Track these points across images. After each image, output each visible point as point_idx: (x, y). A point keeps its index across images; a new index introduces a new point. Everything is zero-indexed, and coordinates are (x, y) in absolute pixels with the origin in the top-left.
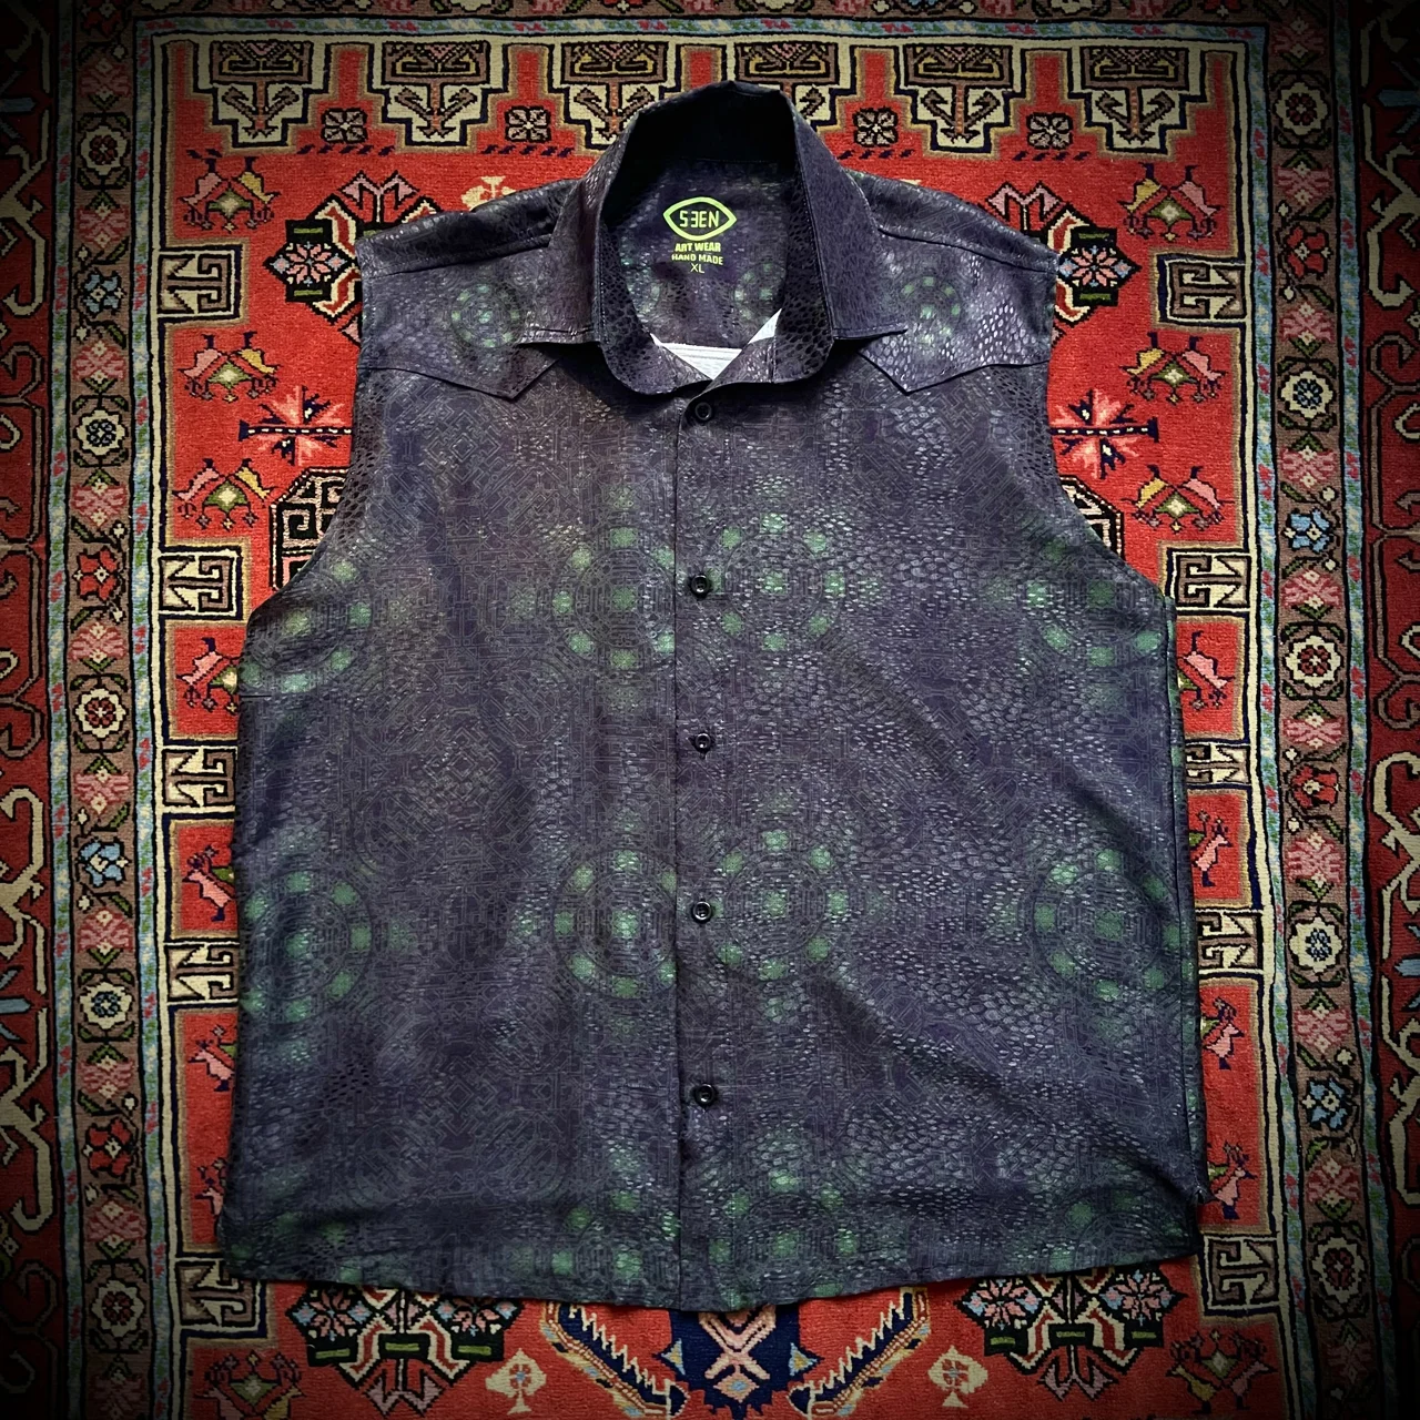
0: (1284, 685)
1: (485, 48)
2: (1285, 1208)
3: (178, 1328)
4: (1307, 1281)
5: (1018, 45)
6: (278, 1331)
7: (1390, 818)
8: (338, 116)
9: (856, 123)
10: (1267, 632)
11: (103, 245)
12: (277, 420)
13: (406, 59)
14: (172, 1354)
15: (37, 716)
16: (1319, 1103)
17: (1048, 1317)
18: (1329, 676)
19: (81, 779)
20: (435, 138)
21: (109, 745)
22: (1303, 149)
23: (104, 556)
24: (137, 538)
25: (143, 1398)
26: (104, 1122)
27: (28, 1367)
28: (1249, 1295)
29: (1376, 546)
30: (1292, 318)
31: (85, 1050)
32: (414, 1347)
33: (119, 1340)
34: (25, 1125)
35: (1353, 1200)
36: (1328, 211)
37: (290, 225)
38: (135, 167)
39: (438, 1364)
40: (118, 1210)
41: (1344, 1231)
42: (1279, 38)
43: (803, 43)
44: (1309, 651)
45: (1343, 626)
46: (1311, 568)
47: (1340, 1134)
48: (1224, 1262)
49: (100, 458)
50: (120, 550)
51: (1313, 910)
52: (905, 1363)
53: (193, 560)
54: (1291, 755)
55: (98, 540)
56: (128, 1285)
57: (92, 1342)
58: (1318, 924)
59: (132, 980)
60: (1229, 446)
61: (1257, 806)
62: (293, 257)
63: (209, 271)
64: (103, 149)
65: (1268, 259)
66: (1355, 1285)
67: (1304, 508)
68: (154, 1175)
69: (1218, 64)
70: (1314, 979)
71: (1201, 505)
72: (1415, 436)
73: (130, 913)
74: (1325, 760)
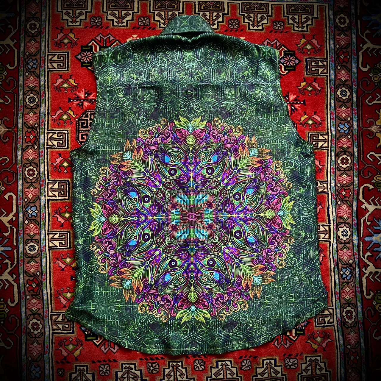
0: (337, 167)
1: (133, 1)
2: (336, 300)
3: (51, 331)
4: (341, 318)
5: (270, 3)
6: (77, 332)
8: (95, 19)
9: (229, 22)
10: (333, 154)
11: (33, 51)
12: (78, 97)
13: (113, 4)
14: (49, 338)
15: (14, 174)
16: (344, 273)
18: (348, 165)
19: (26, 190)
20: (120, 24)
21: (34, 181)
22: (342, 31)
23: (32, 132)
24: (41, 127)
25: (42, 350)
26: (31, 279)
27: (11, 342)
28: (327, 322)
29: (361, 132)
30: (340, 74)
31: (26, 260)
33: (35, 334)
34: (11, 279)
35: (353, 297)
36: (349, 47)
37: (82, 47)
38: (41, 31)
40: (35, 301)
41: (351, 305)
42: (337, 2)
43: (215, 2)
44: (343, 159)
45: (352, 152)
46: (344, 137)
47: (350, 281)
49: (32, 107)
50: (37, 130)
51: (343, 224)
53: (56, 133)
54: (339, 185)
55: (31, 128)
56: (38, 320)
57: (28, 335)
58: (345, 228)
59: (39, 242)
60: (323, 106)
61: (330, 198)
62: (82, 55)
63: (60, 58)
64: (33, 26)
65: (333, 59)
66: (353, 319)
67: (343, 122)
68: (45, 292)
69: (321, 9)
70: (343, 242)
71: (316, 121)
72: (371, 104)
73: (38, 224)
74: (347, 186)
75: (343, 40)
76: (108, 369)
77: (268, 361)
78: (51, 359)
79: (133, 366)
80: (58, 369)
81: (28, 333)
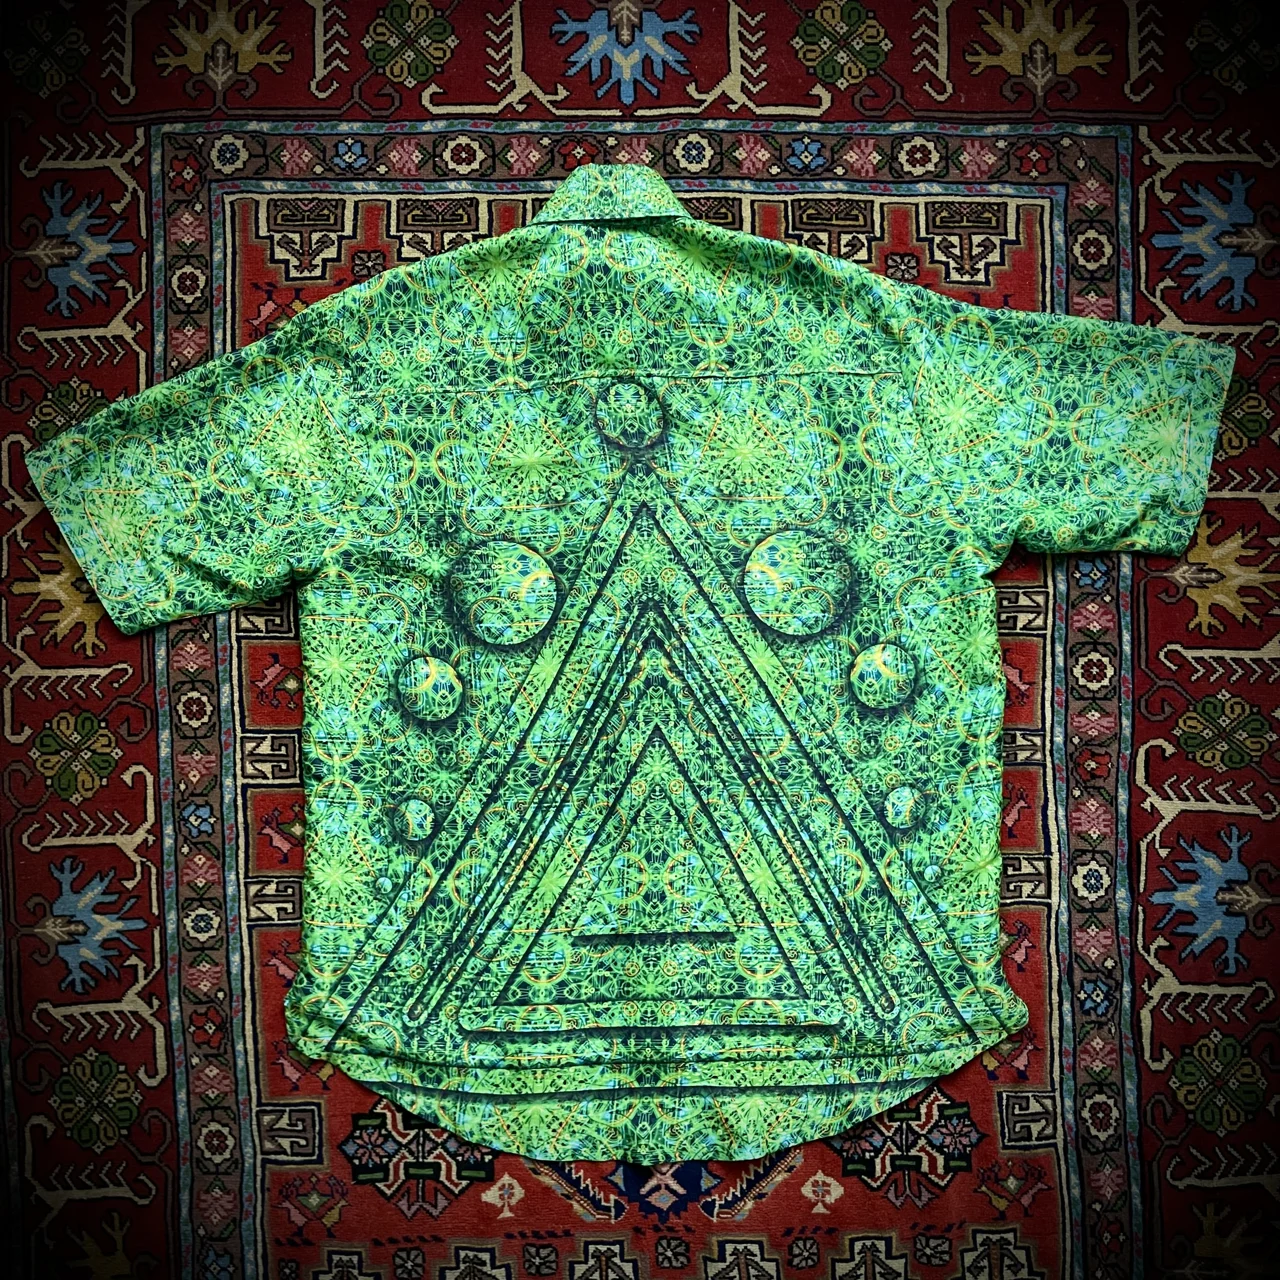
0: (1072, 690)
1: (475, 203)
2: (1062, 1072)
3: (259, 1157)
4: (1077, 1125)
5: (878, 200)
6: (331, 1160)
7: (1148, 789)
8: (364, 256)
10: (1059, 649)
13: (415, 212)
14: (255, 1175)
15: (148, 712)
16: (1089, 996)
17: (890, 1150)
18: (1106, 682)
19: (181, 758)
21: (200, 733)
22: (1093, 279)
25: (235, 1207)
26: (202, 1009)
27: (151, 1185)
28: (1035, 1134)
29: (1141, 584)
31: (188, 957)
32: (430, 1172)
33: (217, 1165)
34: (145, 1011)
35: (1112, 1067)
38: (212, 297)
39: (447, 1183)
40: (216, 1071)
41: (1105, 1089)
42: (1078, 195)
43: (715, 199)
44: (1090, 664)
45: (1116, 645)
46: (1093, 601)
47: (1103, 1019)
48: (1017, 1112)
51: (1089, 855)
52: (785, 1183)
54: (1076, 740)
56: (224, 1125)
57: (198, 1167)
58: (1093, 865)
59: (220, 906)
61: (1049, 778)
64: (188, 283)
66: (1112, 1128)
68: (240, 1047)
69: (1029, 214)
70: (1088, 906)
73: (218, 857)
74: (1100, 745)
75: (1093, 308)
76: (419, 1260)
77: (868, 1243)
78: (259, 1232)
79: (486, 1257)
80: (282, 1260)
81: (198, 1161)
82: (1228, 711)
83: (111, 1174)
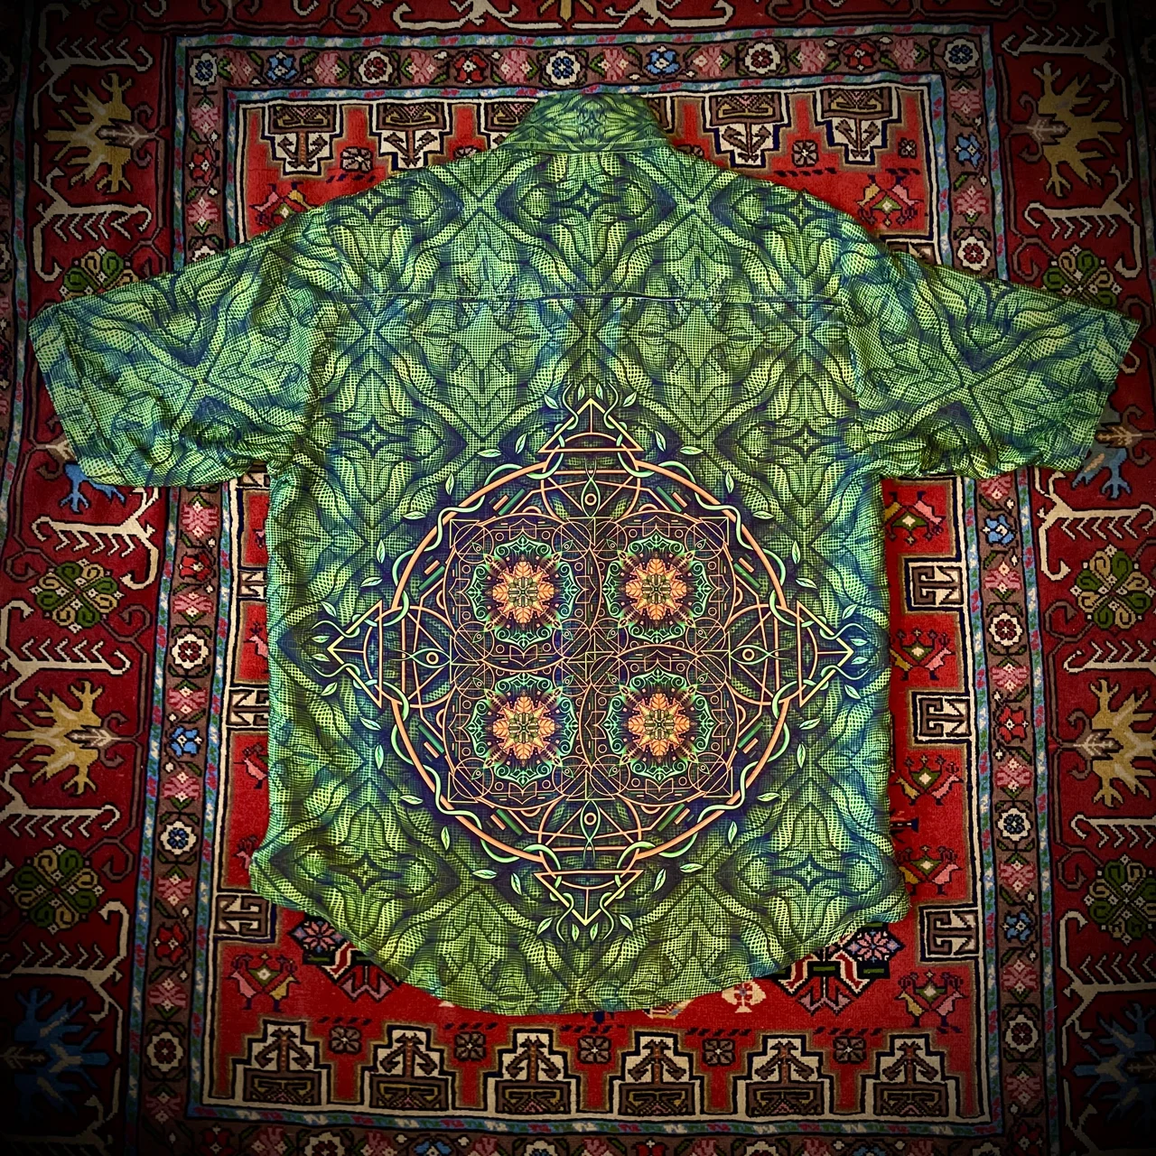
0: (211, 636)
1: (750, 1111)
5: (365, 1108)
7: (148, 545)
8: (854, 1058)
9: (484, 1051)
10: (219, 672)
11: (1019, 962)
13: (807, 1102)
14: (938, 226)
15: (1048, 629)
18: (180, 642)
19: (1017, 586)
20: (785, 1041)
21: (1000, 608)
22: (167, 1022)
23: (1009, 737)
24: (987, 749)
25: (955, 201)
27: (1029, 219)
29: (142, 730)
30: (185, 894)
37: (887, 975)
38: (998, 1020)
42: (176, 1108)
44: (193, 658)
45: (168, 675)
46: (186, 716)
49: (1014, 806)
50: (998, 741)
53: (948, 734)
54: (210, 589)
55: (1013, 748)
57: (989, 233)
60: (235, 803)
61: (235, 555)
62: (885, 951)
63: (943, 942)
64: (1022, 1035)
65: (199, 937)
67: (186, 758)
69: (223, 1089)
71: (258, 762)
72: (108, 807)
73: (980, 498)
74: (188, 585)
75: (168, 994)
76: (797, 156)
77: (412, 166)
78: (934, 179)
79: (739, 160)
80: (914, 157)
81: (990, 239)
82: (73, 614)
83: (1065, 228)
